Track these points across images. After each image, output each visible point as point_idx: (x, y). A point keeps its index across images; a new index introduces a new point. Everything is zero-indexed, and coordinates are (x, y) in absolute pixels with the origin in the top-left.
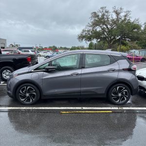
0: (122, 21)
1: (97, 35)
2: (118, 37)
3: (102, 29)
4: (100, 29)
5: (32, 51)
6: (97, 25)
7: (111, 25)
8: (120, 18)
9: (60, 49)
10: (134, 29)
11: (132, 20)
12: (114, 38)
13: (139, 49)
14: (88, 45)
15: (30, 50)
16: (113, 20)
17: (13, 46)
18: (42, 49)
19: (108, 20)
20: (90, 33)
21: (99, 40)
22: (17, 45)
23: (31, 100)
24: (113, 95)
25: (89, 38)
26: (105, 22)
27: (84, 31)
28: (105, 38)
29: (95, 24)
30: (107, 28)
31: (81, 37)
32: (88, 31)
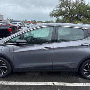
0: (80, 4)
1: (62, 14)
2: (76, 15)
3: (66, 9)
4: (65, 9)
5: (19, 23)
6: (63, 7)
7: (72, 7)
8: (79, 2)
9: (38, 22)
10: (88, 10)
11: (86, 4)
12: (74, 16)
13: (89, 23)
14: (56, 20)
15: (17, 23)
16: (73, 3)
17: (8, 20)
18: (27, 22)
19: (70, 3)
20: (58, 12)
21: (63, 17)
22: (11, 19)
23: (2, 73)
24: (85, 70)
25: (57, 16)
26: (68, 4)
27: (54, 10)
28: (67, 16)
29: (62, 6)
30: (69, 8)
31: (52, 15)
32: (56, 11)
